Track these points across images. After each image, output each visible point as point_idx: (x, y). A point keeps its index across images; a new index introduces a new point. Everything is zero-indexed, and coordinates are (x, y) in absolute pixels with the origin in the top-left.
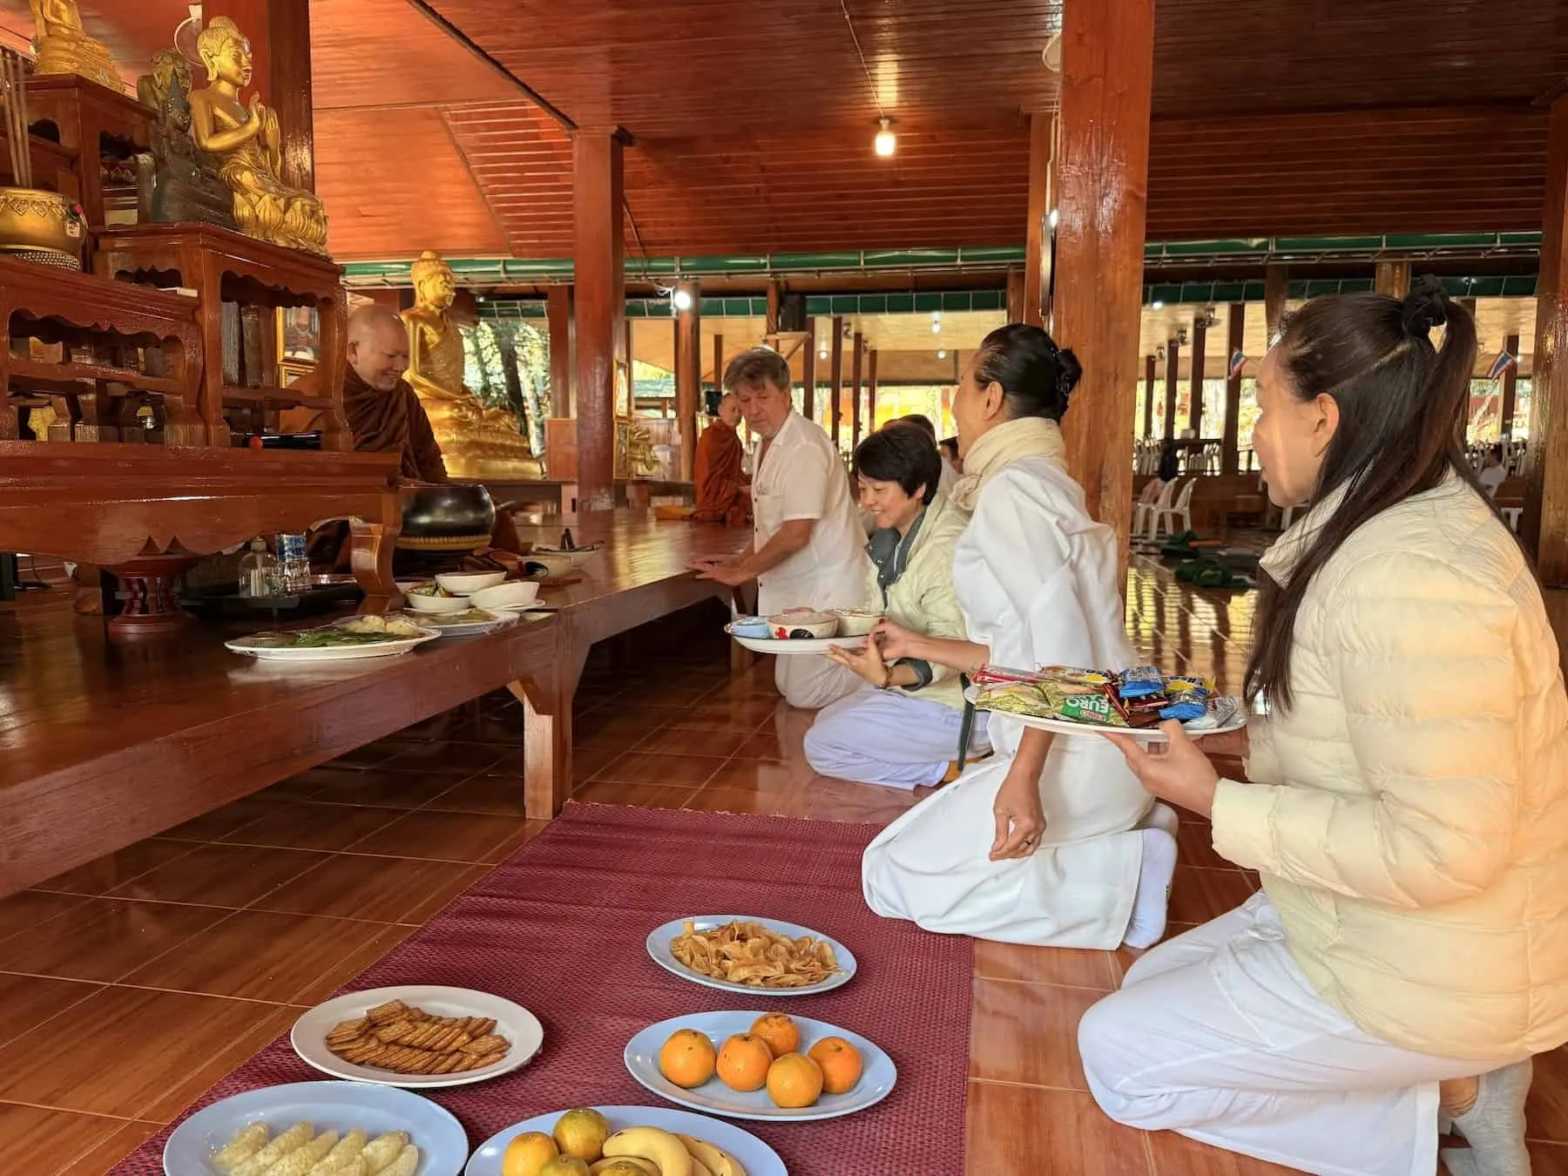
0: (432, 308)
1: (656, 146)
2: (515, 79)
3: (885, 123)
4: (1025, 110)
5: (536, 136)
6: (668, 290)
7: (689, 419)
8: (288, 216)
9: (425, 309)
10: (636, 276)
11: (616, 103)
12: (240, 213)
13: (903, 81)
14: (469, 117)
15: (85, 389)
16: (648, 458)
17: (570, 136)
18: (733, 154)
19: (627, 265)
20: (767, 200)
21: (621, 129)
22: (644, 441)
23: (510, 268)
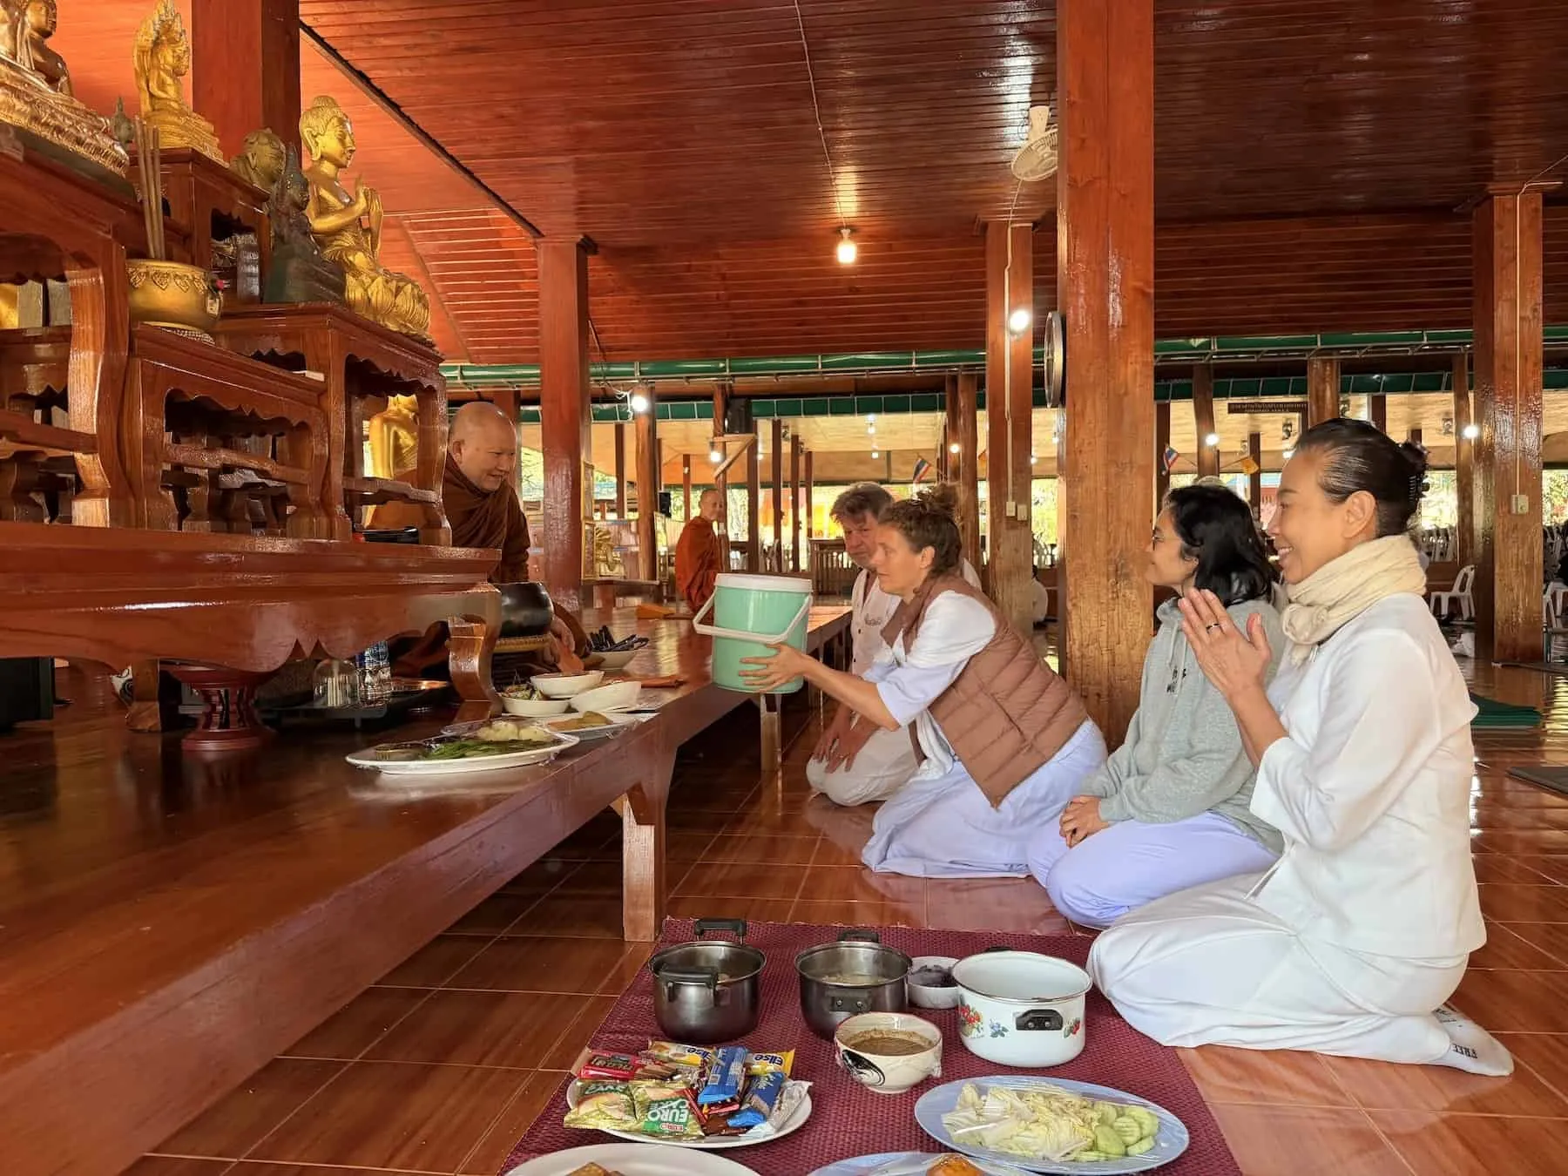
0: (405, 411)
1: (620, 254)
2: (485, 188)
3: (846, 232)
4: (982, 217)
5: (498, 245)
6: (625, 393)
7: (646, 519)
8: (399, 300)
9: (399, 413)
10: (596, 381)
11: (580, 211)
12: (352, 296)
13: (863, 190)
14: (429, 226)
15: (195, 481)
16: (610, 559)
17: (535, 244)
18: (694, 263)
19: (593, 370)
20: (727, 306)
21: (586, 236)
22: (608, 541)
23: (466, 373)
